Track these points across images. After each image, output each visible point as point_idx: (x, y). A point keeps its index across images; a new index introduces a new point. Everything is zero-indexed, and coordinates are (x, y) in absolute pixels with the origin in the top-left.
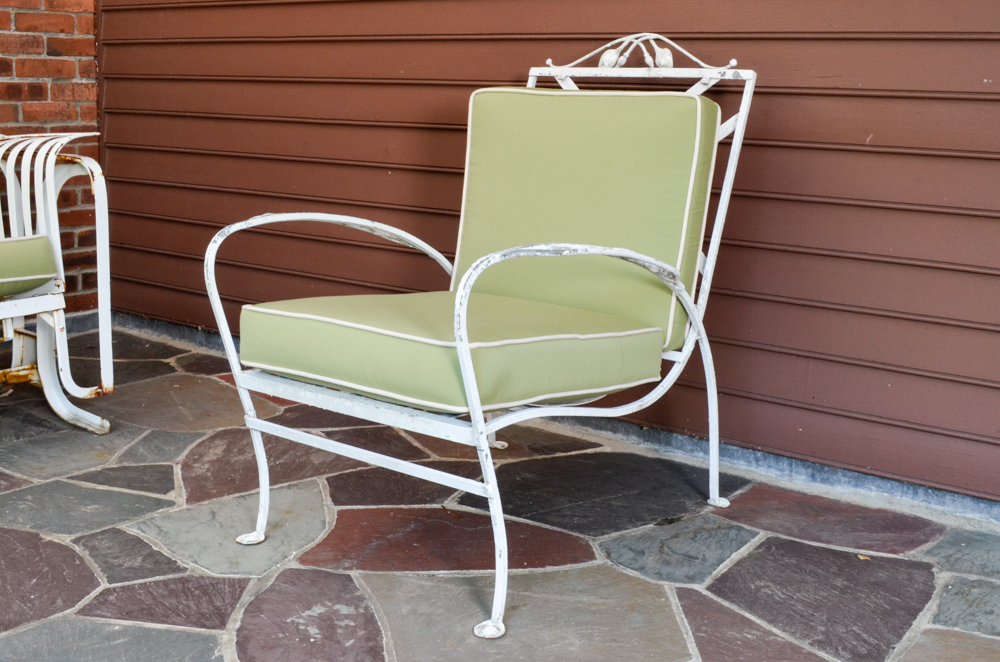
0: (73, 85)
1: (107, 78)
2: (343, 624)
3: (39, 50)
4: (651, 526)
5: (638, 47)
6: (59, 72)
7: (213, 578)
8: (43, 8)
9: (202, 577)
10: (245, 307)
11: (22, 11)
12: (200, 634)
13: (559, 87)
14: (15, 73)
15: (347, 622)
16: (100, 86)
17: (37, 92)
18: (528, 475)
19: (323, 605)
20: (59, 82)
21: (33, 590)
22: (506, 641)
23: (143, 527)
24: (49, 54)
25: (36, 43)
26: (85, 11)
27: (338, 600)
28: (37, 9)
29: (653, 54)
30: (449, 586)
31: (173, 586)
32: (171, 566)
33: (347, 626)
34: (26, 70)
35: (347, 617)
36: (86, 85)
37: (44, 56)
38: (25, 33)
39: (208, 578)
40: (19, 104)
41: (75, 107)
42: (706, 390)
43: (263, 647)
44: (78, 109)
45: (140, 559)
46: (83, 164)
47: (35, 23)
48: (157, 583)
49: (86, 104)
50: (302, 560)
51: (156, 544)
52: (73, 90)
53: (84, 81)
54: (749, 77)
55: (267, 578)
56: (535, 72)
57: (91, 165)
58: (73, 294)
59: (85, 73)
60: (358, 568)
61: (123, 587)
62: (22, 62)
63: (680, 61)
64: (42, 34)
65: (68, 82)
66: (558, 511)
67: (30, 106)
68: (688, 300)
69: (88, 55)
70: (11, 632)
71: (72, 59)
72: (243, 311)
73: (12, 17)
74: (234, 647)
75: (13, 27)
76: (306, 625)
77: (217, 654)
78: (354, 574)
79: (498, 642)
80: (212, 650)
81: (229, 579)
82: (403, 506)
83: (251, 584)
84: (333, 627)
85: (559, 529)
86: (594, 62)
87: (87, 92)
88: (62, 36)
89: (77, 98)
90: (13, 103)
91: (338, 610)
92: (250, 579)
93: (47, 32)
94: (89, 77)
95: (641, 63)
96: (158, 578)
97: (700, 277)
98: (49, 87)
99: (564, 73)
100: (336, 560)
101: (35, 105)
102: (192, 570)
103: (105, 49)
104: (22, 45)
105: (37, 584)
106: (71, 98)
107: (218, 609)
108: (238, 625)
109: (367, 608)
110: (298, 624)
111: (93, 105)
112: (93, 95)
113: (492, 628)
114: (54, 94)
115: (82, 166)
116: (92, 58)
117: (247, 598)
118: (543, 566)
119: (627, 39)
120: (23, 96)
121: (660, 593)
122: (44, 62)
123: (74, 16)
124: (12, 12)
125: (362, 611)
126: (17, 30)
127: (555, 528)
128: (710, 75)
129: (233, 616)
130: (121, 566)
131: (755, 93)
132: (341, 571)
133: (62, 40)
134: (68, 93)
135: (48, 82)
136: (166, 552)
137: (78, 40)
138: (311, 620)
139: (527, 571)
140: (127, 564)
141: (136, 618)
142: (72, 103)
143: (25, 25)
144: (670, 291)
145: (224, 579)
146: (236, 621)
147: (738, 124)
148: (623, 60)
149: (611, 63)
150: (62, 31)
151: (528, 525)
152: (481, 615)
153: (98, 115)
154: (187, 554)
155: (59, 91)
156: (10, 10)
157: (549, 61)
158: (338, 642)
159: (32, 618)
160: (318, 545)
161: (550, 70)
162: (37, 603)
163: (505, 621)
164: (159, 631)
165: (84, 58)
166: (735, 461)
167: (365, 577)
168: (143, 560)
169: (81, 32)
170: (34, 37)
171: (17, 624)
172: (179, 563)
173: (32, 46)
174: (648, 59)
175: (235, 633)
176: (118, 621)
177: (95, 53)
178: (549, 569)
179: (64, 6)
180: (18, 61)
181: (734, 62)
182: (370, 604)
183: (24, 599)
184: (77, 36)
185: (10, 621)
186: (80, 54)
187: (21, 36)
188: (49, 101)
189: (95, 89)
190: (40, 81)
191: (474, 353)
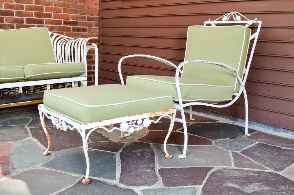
0: (93, 28)
1: (102, 27)
2: (146, 153)
3: (85, 20)
4: (229, 139)
5: (232, 16)
6: (90, 25)
7: (117, 142)
8: (86, 9)
9: (114, 142)
10: (127, 76)
11: (81, 10)
12: (111, 153)
13: (211, 25)
14: (79, 25)
15: (147, 153)
16: (100, 29)
17: (84, 30)
18: (199, 126)
19: (142, 149)
20: (90, 28)
21: (74, 142)
22: (186, 159)
23: (101, 131)
24: (87, 21)
25: (84, 18)
26: (97, 10)
27: (146, 148)
28: (85, 9)
29: (236, 17)
30: (174, 148)
31: (107, 143)
32: (107, 139)
33: (147, 154)
34: (82, 25)
35: (147, 152)
36: (96, 29)
37: (86, 21)
38: (82, 15)
39: (116, 142)
40: (80, 33)
41: (93, 34)
42: (245, 106)
43: (126, 156)
44: (94, 35)
45: (100, 138)
46: (93, 45)
47: (85, 13)
48: (103, 142)
49: (96, 34)
50: (138, 140)
51: (104, 135)
52: (93, 30)
53: (96, 28)
54: (260, 23)
55: (130, 143)
56: (206, 23)
57: (95, 45)
58: (91, 81)
59: (96, 25)
60: (152, 143)
61: (95, 143)
62: (81, 23)
63: (242, 19)
64: (86, 16)
65: (92, 28)
66: (205, 134)
67: (82, 33)
68: (241, 80)
69: (97, 21)
70: (68, 149)
71: (93, 22)
72: (127, 78)
73: (79, 11)
74: (119, 156)
75: (79, 14)
76: (137, 153)
77: (115, 157)
78: (151, 144)
79: (184, 159)
80: (114, 156)
81: (120, 143)
82: (166, 131)
83: (125, 144)
84: (144, 154)
85: (204, 138)
86: (221, 20)
87: (96, 30)
88: (91, 16)
89: (94, 32)
90: (78, 32)
91: (145, 151)
92: (125, 143)
93: (87, 15)
94: (97, 27)
95: (233, 20)
96: (103, 141)
97: (244, 74)
98: (87, 29)
99: (213, 23)
100: (147, 141)
101: (83, 33)
102: (112, 141)
103: (101, 20)
104: (81, 18)
105: (75, 141)
106: (92, 32)
107: (117, 148)
108: (121, 152)
109: (153, 151)
110: (135, 152)
111: (98, 34)
112: (98, 31)
113: (183, 156)
114: (88, 31)
115: (93, 46)
116: (98, 22)
117: (124, 147)
118: (199, 145)
119: (229, 14)
120: (81, 31)
121: (228, 152)
122: (86, 22)
123: (94, 11)
124: (79, 10)
125: (151, 151)
126: (80, 14)
127: (203, 138)
128: (250, 22)
129: (120, 150)
130: (95, 139)
131: (261, 28)
132: (148, 143)
133: (91, 17)
134: (92, 30)
135: (87, 28)
136: (106, 137)
137: (95, 17)
138: (139, 152)
139: (194, 146)
140: (97, 138)
141: (97, 149)
142: (93, 33)
143: (82, 13)
144: (235, 77)
145: (119, 143)
146: (120, 151)
147: (256, 35)
148: (228, 19)
149: (225, 20)
150: (91, 15)
151: (197, 136)
152: (181, 154)
153: (99, 36)
154: (111, 137)
155: (90, 30)
156: (78, 9)
157: (209, 20)
158: (144, 157)
159: (73, 147)
160: (143, 137)
161: (210, 22)
162: (75, 144)
163: (186, 155)
164: (102, 152)
165: (96, 22)
166: (254, 126)
167: (153, 145)
168: (101, 138)
169: (96, 15)
170: (84, 16)
171: (70, 148)
172: (109, 139)
173: (83, 18)
174: (234, 19)
175: (120, 153)
176: (93, 149)
177: (98, 21)
178: (200, 146)
179: (91, 9)
180: (80, 22)
181: (256, 19)
182: (153, 150)
183: (72, 143)
184: (94, 16)
185: (68, 147)
186: (95, 21)
187: (81, 16)
188: (87, 32)
189: (98, 30)
190: (85, 27)
191: (181, 86)
